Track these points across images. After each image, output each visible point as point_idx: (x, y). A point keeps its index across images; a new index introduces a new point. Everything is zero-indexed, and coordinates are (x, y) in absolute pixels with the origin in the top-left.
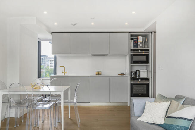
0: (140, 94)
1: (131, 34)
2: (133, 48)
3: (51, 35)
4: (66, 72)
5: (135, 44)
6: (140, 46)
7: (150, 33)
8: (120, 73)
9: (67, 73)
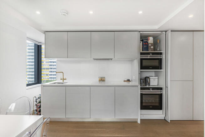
0: (151, 106)
1: (141, 34)
2: (143, 51)
3: (44, 35)
4: (64, 78)
5: (145, 46)
6: (151, 49)
7: (165, 32)
8: (126, 80)
9: (66, 79)
